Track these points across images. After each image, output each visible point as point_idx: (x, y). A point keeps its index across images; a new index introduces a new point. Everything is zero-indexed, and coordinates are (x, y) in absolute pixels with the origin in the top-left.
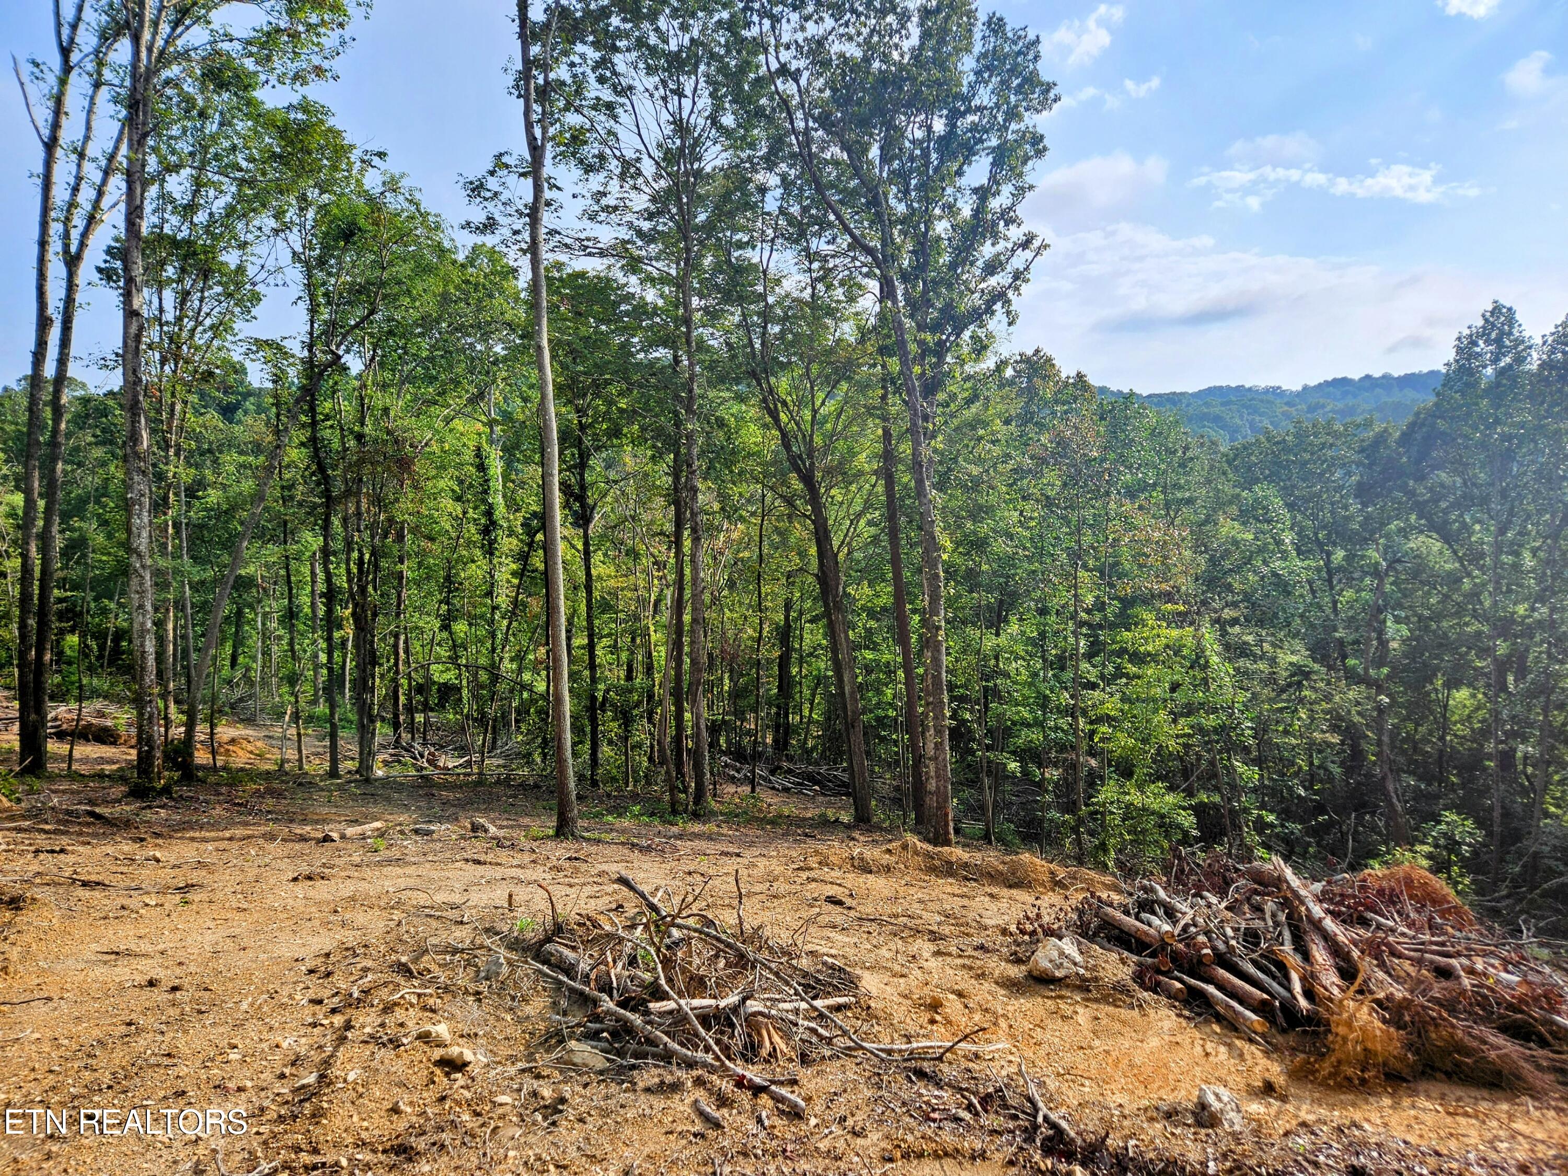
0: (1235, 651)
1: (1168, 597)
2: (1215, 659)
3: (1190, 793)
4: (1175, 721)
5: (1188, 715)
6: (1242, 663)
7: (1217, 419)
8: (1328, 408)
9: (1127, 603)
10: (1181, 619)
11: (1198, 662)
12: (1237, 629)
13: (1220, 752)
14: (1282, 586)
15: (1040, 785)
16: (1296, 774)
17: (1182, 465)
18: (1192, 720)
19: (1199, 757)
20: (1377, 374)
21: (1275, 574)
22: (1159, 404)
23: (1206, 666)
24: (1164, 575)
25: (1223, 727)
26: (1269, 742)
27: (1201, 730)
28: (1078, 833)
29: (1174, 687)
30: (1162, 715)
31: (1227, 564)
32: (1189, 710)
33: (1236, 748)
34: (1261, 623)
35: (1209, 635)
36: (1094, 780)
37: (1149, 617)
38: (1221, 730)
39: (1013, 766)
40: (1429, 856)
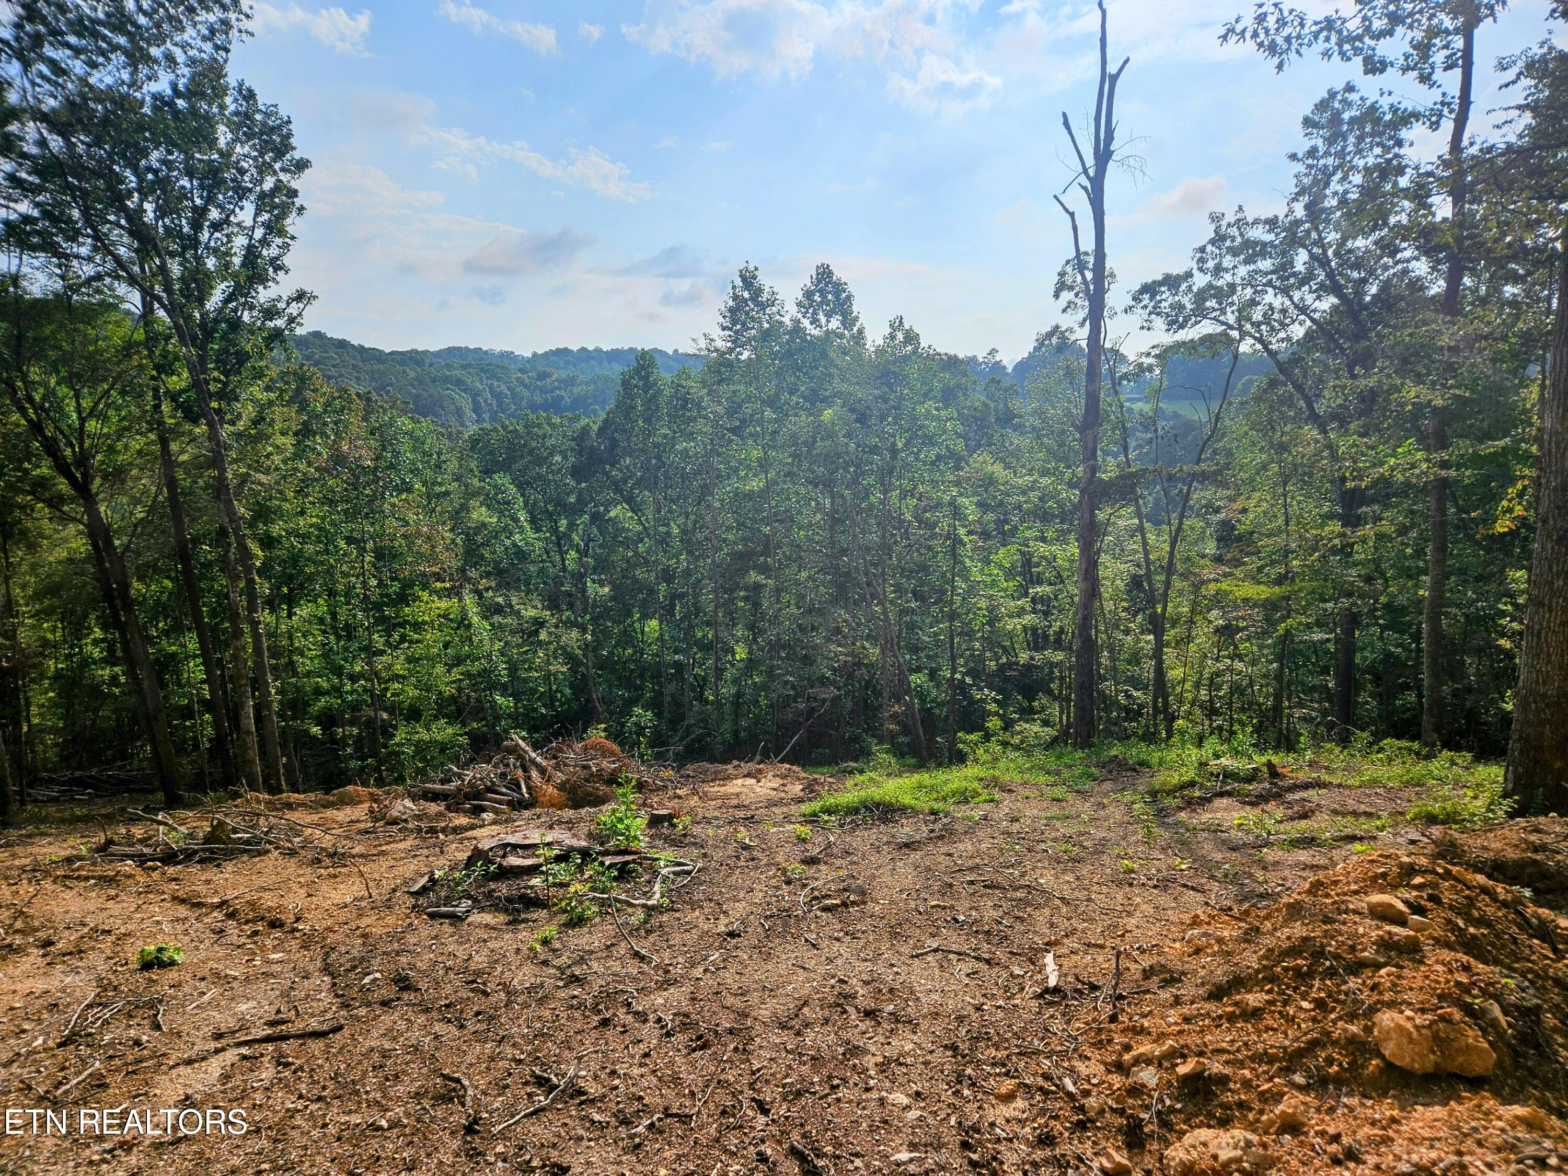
0: (490, 610)
1: (439, 578)
2: (475, 619)
3: (464, 725)
4: (449, 671)
5: (458, 665)
6: (497, 619)
7: (459, 382)
8: (554, 377)
9: (408, 584)
10: (449, 593)
11: (463, 623)
12: (490, 593)
13: (484, 690)
14: (521, 555)
15: (343, 743)
16: (539, 699)
17: (438, 466)
18: (461, 668)
19: (469, 697)
20: (591, 348)
21: (515, 545)
22: (403, 363)
23: (470, 626)
24: (432, 558)
25: (485, 670)
26: (519, 678)
27: (468, 675)
28: (380, 772)
29: (446, 646)
30: (439, 669)
31: (479, 539)
32: (459, 661)
33: (494, 686)
34: (508, 586)
35: (469, 600)
36: (387, 731)
37: (425, 596)
38: (484, 673)
39: (316, 730)
40: (605, 730)
